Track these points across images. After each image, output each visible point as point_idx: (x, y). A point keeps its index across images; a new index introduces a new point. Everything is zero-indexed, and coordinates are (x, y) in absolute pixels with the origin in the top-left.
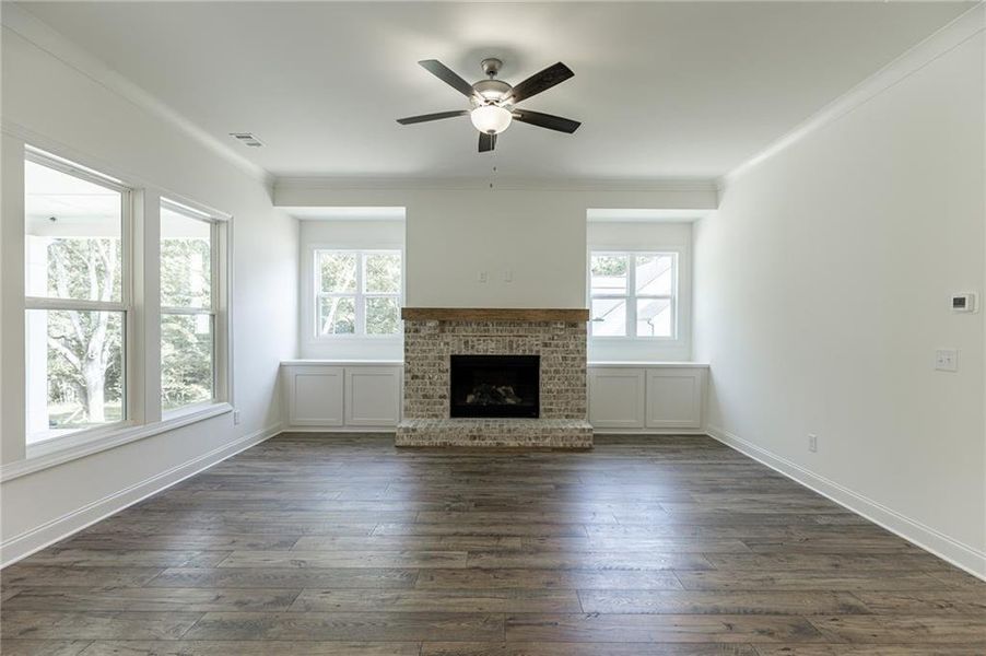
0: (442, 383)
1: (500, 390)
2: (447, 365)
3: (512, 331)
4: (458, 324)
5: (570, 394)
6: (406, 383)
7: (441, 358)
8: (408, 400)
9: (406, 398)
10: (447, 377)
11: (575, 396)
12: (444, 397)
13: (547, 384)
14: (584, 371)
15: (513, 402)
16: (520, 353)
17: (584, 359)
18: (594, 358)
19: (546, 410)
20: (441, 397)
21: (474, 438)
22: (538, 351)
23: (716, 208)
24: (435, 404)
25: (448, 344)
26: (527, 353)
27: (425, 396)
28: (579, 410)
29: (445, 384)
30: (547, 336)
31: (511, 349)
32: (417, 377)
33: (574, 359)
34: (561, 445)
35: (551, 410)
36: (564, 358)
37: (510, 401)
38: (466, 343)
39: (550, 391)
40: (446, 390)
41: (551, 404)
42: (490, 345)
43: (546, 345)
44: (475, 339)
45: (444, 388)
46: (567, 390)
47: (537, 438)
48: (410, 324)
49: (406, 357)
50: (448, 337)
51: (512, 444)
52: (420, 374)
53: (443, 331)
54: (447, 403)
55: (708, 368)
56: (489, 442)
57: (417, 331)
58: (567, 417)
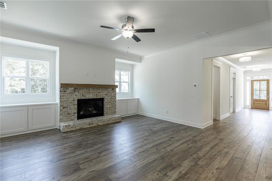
0: (74, 109)
1: (90, 109)
2: (76, 102)
3: (97, 91)
4: (80, 89)
5: (112, 108)
6: (61, 110)
7: (74, 100)
8: (61, 116)
9: (60, 115)
10: (76, 107)
11: (114, 108)
12: (75, 113)
13: (107, 106)
14: (116, 102)
15: (95, 112)
16: (99, 97)
17: (116, 98)
18: (118, 98)
19: (106, 113)
20: (74, 113)
21: (90, 124)
22: (104, 97)
23: (141, 63)
24: (72, 116)
25: (76, 95)
26: (101, 97)
27: (68, 114)
28: (114, 112)
29: (75, 109)
30: (107, 92)
31: (97, 96)
32: (65, 107)
33: (113, 98)
34: (114, 122)
35: (108, 113)
36: (111, 98)
37: (94, 112)
38: (83, 95)
39: (107, 108)
40: (76, 111)
41: (108, 111)
42: (90, 95)
43: (106, 95)
44: (86, 94)
45: (75, 110)
46: (112, 107)
47: (108, 121)
48: (62, 89)
49: (61, 101)
50: (77, 93)
51: (101, 124)
52: (66, 106)
53: (75, 91)
54: (76, 115)
55: (139, 99)
56: (95, 125)
57: (65, 91)
58: (112, 114)
